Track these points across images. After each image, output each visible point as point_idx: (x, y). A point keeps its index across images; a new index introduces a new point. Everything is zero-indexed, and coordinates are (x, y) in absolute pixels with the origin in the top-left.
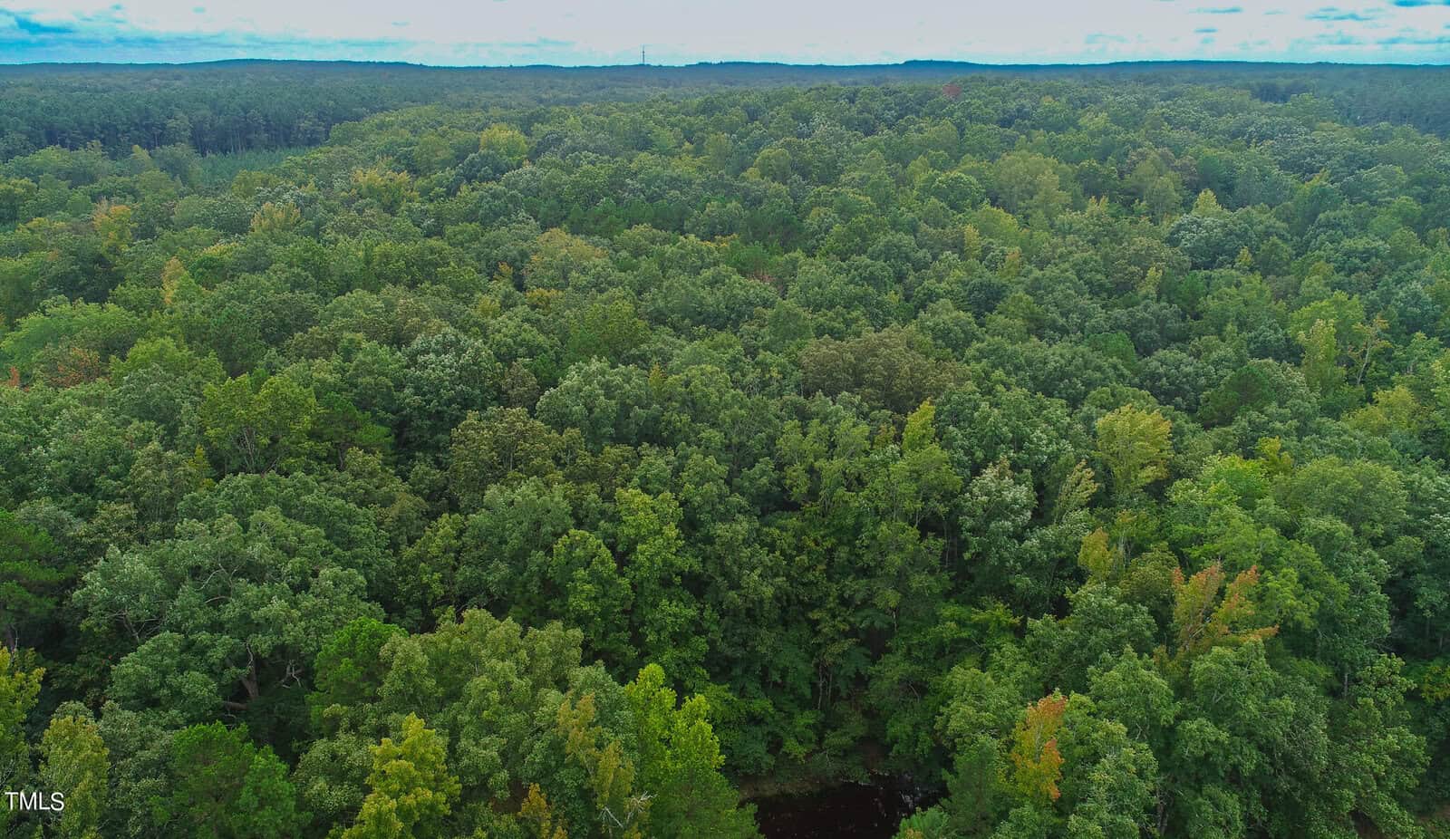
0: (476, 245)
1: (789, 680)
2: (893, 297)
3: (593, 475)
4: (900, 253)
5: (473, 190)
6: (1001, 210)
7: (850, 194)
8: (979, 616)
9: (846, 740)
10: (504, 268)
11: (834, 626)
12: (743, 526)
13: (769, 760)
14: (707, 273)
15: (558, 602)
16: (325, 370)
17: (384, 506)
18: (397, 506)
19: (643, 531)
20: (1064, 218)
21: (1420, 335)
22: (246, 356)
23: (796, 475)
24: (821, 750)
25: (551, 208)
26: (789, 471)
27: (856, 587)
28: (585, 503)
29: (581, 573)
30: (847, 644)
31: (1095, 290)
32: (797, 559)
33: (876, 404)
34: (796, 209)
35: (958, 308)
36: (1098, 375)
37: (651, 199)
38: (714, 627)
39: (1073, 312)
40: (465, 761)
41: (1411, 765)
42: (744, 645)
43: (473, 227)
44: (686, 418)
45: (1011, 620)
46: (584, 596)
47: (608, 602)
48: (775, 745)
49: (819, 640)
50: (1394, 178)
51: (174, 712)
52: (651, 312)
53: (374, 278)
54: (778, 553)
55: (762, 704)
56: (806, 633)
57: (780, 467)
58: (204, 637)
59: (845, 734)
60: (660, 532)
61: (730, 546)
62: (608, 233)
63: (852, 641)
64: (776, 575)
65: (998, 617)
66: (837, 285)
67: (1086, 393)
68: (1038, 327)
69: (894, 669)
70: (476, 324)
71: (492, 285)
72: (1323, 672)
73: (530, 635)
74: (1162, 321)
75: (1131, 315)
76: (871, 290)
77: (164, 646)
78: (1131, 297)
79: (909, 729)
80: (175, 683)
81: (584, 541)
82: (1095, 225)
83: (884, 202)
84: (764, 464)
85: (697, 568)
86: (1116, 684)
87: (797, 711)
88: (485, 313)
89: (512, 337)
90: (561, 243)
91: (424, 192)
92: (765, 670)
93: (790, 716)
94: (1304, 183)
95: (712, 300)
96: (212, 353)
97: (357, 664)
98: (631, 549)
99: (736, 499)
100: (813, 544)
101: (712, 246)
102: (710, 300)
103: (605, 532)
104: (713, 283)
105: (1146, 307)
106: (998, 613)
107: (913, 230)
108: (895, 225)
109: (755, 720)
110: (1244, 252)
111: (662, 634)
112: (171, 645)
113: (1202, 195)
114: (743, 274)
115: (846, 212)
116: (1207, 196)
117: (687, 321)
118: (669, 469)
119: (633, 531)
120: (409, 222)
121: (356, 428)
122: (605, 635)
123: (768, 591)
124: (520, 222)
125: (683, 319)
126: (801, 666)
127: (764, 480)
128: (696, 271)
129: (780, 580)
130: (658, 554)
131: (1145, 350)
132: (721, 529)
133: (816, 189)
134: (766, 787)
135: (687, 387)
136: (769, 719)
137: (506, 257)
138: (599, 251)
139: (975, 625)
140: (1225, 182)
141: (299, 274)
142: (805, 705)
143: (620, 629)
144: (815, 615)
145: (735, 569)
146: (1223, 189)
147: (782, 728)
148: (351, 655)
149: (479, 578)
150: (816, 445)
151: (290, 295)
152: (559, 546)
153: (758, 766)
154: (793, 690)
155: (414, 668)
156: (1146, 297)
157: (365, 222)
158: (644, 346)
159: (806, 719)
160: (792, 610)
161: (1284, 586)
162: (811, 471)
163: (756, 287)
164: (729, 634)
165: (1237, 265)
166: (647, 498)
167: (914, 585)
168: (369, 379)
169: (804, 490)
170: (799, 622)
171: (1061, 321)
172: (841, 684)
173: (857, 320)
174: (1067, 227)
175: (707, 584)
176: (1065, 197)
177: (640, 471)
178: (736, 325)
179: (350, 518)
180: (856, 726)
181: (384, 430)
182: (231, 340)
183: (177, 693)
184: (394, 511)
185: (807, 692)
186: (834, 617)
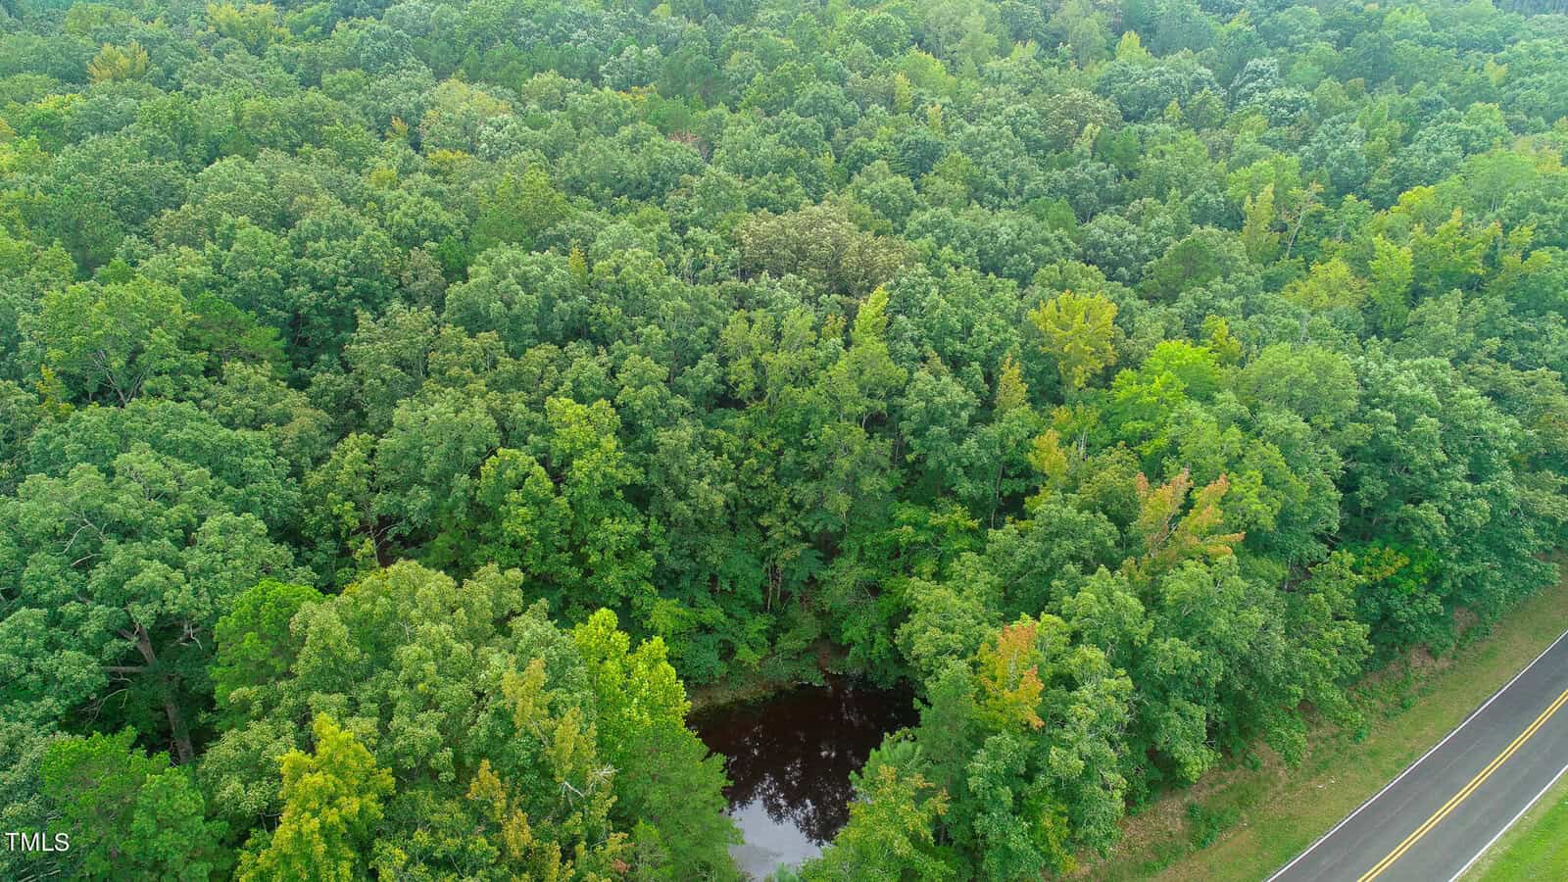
0: (360, 97)
1: (739, 588)
2: (826, 161)
3: (517, 382)
4: (827, 105)
5: (351, 27)
6: (930, 56)
7: (770, 35)
8: (936, 519)
9: (800, 644)
10: (397, 124)
11: (785, 531)
12: (687, 431)
13: (721, 669)
14: (626, 132)
15: (488, 525)
16: (194, 263)
17: (281, 424)
18: (296, 424)
19: (579, 445)
20: (993, 64)
21: (1350, 197)
22: (97, 242)
23: (741, 369)
24: (774, 654)
25: (442, 51)
26: (733, 366)
27: (806, 491)
28: (511, 415)
29: (515, 496)
30: (799, 549)
31: (1032, 146)
32: (746, 462)
33: (821, 286)
34: (713, 53)
35: (896, 172)
36: (1047, 250)
37: (556, 40)
38: (661, 541)
39: (1013, 173)
40: (400, 742)
41: (1353, 651)
42: (692, 556)
43: (356, 74)
44: (616, 310)
45: (970, 523)
46: (520, 520)
47: (546, 523)
48: (728, 652)
49: (770, 544)
50: (1309, 20)
51: (48, 701)
52: (567, 180)
53: (246, 141)
54: (725, 456)
55: (713, 614)
56: (755, 537)
57: (723, 362)
58: (72, 609)
59: (797, 637)
60: (596, 445)
61: (675, 454)
62: (512, 82)
63: (805, 545)
64: (724, 481)
65: (956, 522)
66: (768, 147)
67: (1036, 270)
68: (977, 191)
69: (847, 574)
70: (372, 198)
71: (384, 146)
72: (1281, 571)
73: (466, 588)
74: (1101, 182)
75: (1071, 177)
76: (803, 151)
77: (23, 626)
78: (1066, 156)
79: (865, 633)
80: (44, 667)
81: (514, 459)
82: (1024, 73)
83: (809, 45)
84: (708, 361)
85: (640, 478)
86: (1091, 607)
87: (748, 616)
88: (381, 182)
89: (413, 217)
90: (460, 97)
91: (298, 29)
92: (714, 579)
93: (741, 621)
94: (1223, 24)
95: (633, 165)
96: (57, 242)
97: (263, 637)
98: (566, 463)
99: (679, 401)
100: (760, 447)
101: (627, 98)
102: (630, 166)
103: (535, 446)
104: (634, 142)
105: (1085, 167)
106: (956, 517)
107: (841, 80)
108: (820, 74)
109: (705, 629)
110: (1174, 104)
111: (606, 553)
112: (32, 624)
113: (1125, 36)
114: (663, 131)
115: (769, 59)
116: (1131, 39)
117: (607, 190)
118: (603, 371)
119: (567, 446)
120: (279, 69)
121: (241, 331)
122: (544, 558)
123: (719, 500)
124: (409, 69)
125: (603, 188)
126: (752, 574)
127: (709, 378)
128: (614, 130)
129: (729, 486)
130: (597, 469)
131: (1086, 216)
132: (663, 436)
133: (734, 30)
134: (719, 695)
135: (616, 274)
136: (720, 628)
137: (399, 111)
138: (503, 105)
139: (932, 529)
140: (1148, 24)
141: (155, 138)
142: (756, 609)
143: (560, 550)
144: (765, 521)
145: (683, 478)
146: (1145, 31)
147: (733, 634)
148: (255, 626)
149: (399, 505)
150: (763, 337)
151: (147, 166)
152: (487, 468)
153: (711, 675)
154: (743, 597)
155: (332, 642)
156: (1081, 155)
157: (229, 70)
158: (561, 226)
159: (758, 625)
160: (742, 515)
161: (1248, 488)
162: (756, 365)
163: (682, 150)
164: (676, 546)
165: (1167, 117)
166: (581, 409)
167: (865, 489)
168: (252, 272)
169: (751, 386)
170: (748, 526)
171: (1000, 184)
172: (793, 588)
173: (791, 188)
174: (996, 75)
175: (652, 493)
176: (992, 40)
177: (570, 374)
178: (661, 194)
179: (240, 448)
180: (808, 627)
181: (273, 331)
182: (78, 224)
183: (48, 680)
184: (292, 431)
185: (759, 597)
186: (784, 521)
